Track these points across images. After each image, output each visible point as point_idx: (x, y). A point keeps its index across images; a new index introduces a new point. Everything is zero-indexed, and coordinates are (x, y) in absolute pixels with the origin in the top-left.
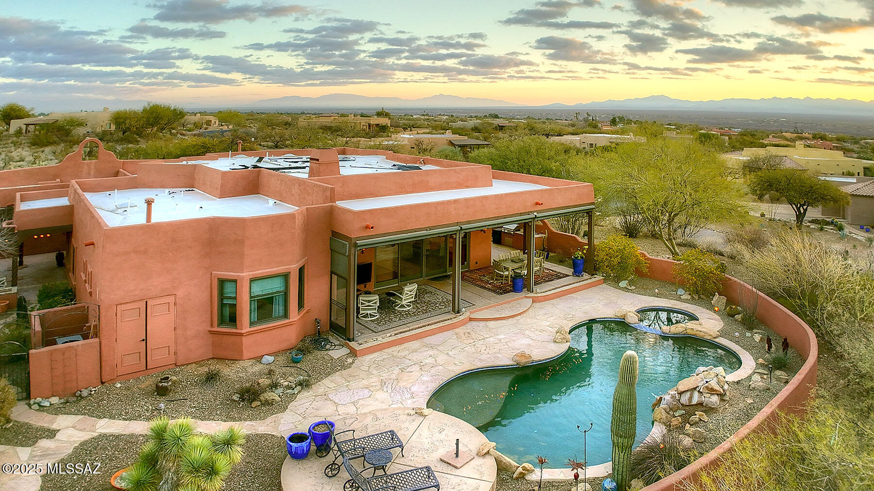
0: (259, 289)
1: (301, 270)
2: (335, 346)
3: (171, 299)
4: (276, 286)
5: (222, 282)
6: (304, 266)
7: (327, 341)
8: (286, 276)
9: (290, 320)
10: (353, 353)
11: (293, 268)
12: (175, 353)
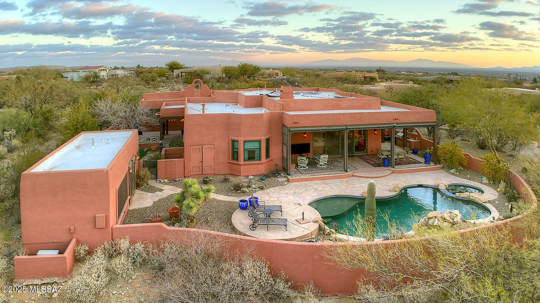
0: (249, 146)
1: (268, 140)
2: (282, 177)
3: (212, 146)
4: (256, 145)
5: (233, 141)
6: (269, 138)
7: (279, 174)
8: (260, 141)
9: (261, 162)
10: (288, 181)
11: (263, 139)
12: (214, 169)
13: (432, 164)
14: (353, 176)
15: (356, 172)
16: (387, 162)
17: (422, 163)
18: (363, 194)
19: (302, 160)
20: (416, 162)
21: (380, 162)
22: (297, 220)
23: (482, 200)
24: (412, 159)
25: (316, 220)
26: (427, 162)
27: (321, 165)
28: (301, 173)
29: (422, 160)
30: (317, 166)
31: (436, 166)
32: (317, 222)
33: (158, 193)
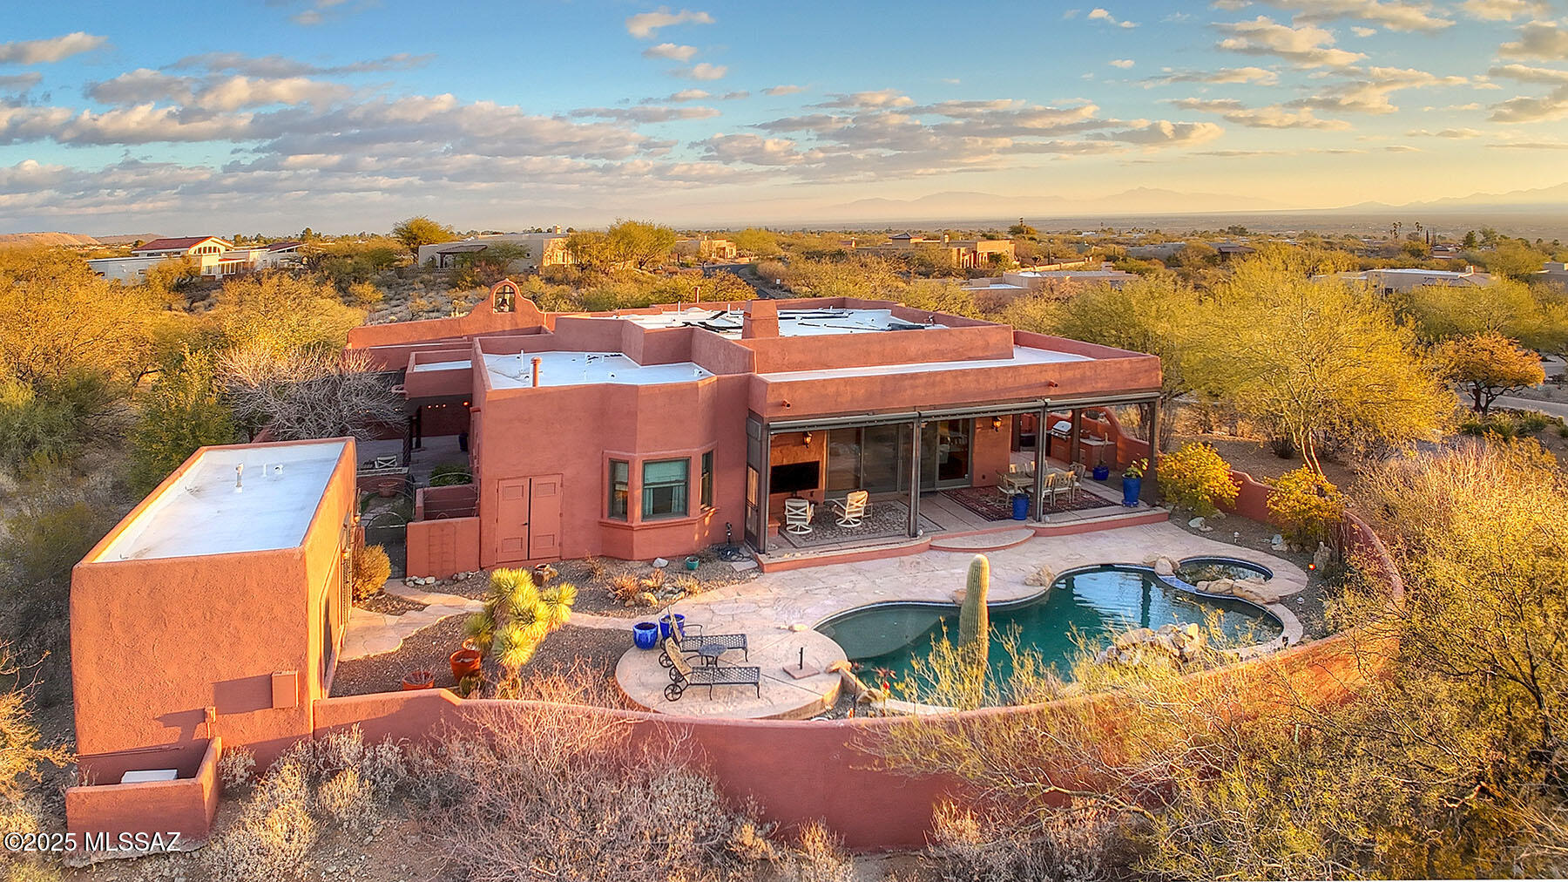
0: (657, 475)
1: (708, 457)
2: (743, 557)
3: (557, 479)
4: (673, 473)
5: (614, 464)
6: (712, 451)
7: (736, 551)
8: (687, 462)
9: (689, 518)
10: (760, 568)
11: (696, 453)
12: (560, 545)
13: (1143, 505)
14: (931, 548)
15: (942, 538)
16: (1021, 504)
17: (1115, 504)
18: (955, 594)
19: (797, 509)
20: (1100, 503)
21: (1005, 508)
22: (785, 671)
23: (1263, 596)
24: (1091, 494)
25: (834, 668)
26: (1130, 501)
27: (847, 522)
28: (793, 545)
29: (1117, 496)
30: (836, 525)
31: (1152, 512)
32: (836, 671)
33: (412, 614)
